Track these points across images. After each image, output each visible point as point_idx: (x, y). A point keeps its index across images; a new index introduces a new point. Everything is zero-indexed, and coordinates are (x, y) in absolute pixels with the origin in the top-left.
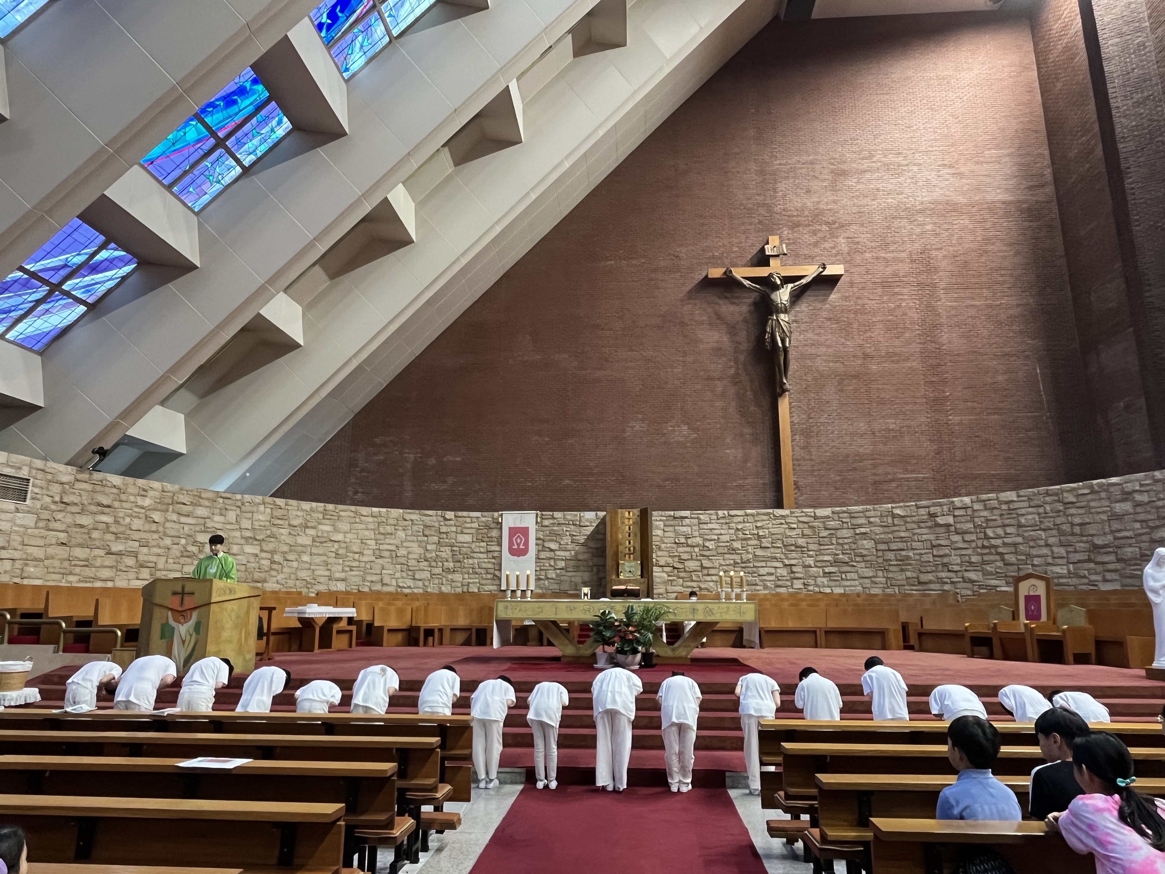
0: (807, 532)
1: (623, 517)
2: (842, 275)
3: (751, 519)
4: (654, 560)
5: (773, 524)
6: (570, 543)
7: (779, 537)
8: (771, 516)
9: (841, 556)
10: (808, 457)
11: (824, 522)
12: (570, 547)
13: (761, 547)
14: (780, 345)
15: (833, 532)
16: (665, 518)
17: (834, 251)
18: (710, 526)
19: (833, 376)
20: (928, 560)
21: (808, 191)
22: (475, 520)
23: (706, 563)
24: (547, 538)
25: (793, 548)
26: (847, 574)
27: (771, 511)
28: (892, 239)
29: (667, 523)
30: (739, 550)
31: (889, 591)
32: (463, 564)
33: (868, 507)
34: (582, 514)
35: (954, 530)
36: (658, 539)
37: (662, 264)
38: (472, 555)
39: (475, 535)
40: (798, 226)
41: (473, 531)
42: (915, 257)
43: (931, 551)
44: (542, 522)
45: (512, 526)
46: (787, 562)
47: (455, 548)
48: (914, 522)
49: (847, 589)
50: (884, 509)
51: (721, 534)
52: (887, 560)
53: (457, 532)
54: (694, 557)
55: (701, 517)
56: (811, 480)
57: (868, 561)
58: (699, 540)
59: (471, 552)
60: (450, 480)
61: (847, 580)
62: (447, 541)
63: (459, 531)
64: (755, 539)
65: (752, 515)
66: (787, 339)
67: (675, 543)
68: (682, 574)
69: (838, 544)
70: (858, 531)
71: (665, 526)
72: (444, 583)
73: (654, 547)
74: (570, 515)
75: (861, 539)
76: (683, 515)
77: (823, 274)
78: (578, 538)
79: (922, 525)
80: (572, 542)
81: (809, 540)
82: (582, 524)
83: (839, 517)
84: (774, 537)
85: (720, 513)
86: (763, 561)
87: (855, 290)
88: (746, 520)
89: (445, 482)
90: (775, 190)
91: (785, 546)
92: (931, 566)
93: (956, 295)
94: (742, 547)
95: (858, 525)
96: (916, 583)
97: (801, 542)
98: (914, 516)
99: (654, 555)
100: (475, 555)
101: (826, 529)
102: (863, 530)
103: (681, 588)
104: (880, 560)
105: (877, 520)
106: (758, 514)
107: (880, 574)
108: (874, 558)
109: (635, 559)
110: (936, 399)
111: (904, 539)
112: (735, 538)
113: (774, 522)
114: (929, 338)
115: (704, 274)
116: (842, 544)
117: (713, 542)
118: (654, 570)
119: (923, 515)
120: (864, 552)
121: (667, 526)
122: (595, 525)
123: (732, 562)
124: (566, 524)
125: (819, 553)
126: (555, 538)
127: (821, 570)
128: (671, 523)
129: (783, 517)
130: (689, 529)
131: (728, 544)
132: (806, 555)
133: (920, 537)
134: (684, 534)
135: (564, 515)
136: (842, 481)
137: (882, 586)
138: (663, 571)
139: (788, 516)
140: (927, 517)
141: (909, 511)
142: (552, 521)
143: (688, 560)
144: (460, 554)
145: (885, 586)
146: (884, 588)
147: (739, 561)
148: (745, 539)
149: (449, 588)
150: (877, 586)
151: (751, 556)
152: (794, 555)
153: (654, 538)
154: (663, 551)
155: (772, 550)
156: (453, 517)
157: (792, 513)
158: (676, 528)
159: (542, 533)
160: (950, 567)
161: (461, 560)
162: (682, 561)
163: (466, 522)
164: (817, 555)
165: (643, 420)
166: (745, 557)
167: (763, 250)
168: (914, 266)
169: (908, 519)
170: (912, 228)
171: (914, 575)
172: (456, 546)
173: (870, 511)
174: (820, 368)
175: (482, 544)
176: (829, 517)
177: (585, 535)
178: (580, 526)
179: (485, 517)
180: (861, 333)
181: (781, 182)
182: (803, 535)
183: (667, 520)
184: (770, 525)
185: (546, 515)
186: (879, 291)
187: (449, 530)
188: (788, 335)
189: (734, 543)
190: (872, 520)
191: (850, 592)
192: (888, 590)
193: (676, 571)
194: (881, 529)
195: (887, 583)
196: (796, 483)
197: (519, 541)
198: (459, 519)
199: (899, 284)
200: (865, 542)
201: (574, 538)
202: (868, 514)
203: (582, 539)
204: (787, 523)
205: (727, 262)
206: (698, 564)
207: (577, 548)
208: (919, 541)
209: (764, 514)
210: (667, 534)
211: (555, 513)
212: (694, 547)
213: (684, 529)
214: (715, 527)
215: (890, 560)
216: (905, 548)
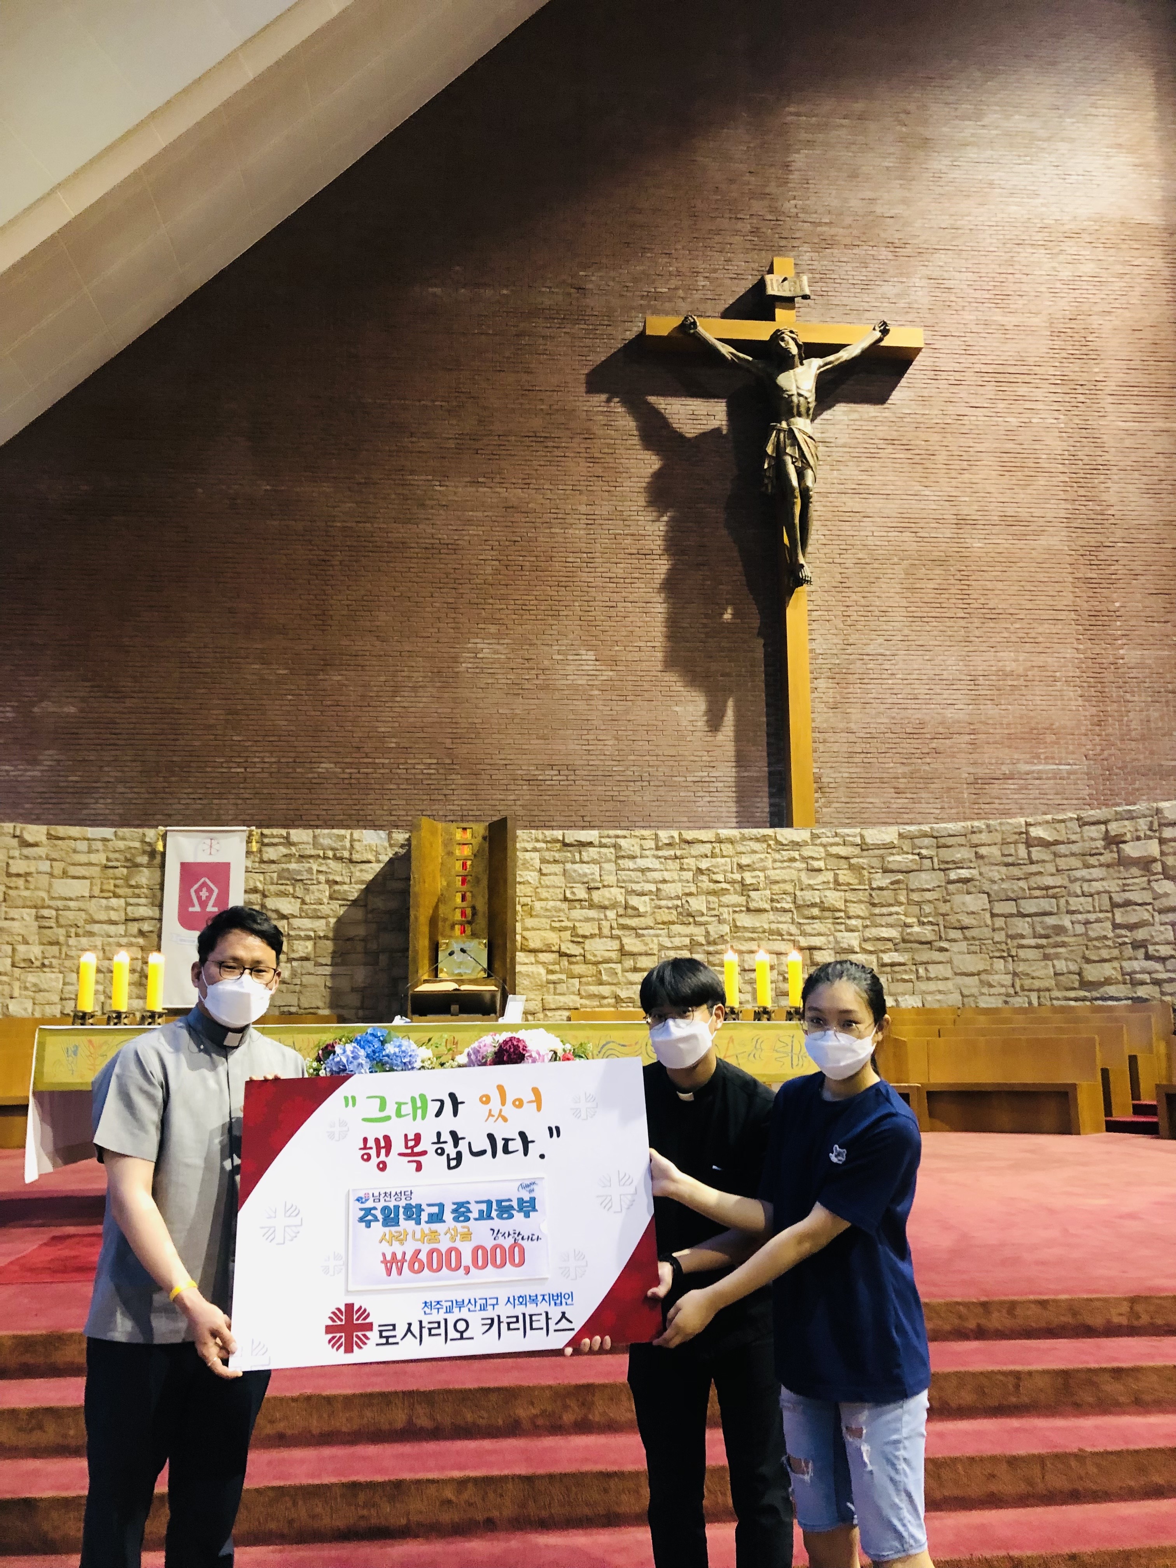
0: (845, 876)
1: (449, 843)
2: (918, 350)
3: (727, 848)
4: (518, 938)
5: (775, 861)
6: (325, 901)
7: (789, 888)
8: (771, 842)
9: (916, 929)
10: (841, 725)
11: (882, 857)
12: (325, 909)
13: (748, 910)
14: (795, 483)
15: (900, 877)
16: (544, 845)
17: (902, 304)
18: (641, 863)
19: (896, 560)
20: (1105, 933)
21: (854, 175)
22: (99, 845)
23: (631, 943)
24: (273, 888)
25: (815, 911)
26: (930, 967)
27: (770, 831)
28: (1016, 287)
29: (548, 855)
30: (703, 915)
31: (1019, 1001)
32: (64, 949)
33: (976, 823)
34: (357, 834)
35: (1160, 870)
36: (528, 890)
37: (547, 302)
38: (88, 927)
39: (98, 882)
40: (831, 246)
41: (95, 871)
42: (1060, 327)
43: (1109, 915)
44: (260, 851)
45: (190, 859)
46: (804, 942)
47: (45, 912)
48: (1073, 854)
49: (929, 998)
50: (1009, 828)
51: (664, 881)
52: (1012, 937)
53: (51, 875)
54: (606, 931)
55: (622, 842)
56: (845, 772)
57: (974, 938)
58: (617, 894)
59: (87, 922)
60: (48, 757)
61: (929, 979)
62: (26, 893)
63: (57, 871)
64: (736, 892)
65: (731, 841)
66: (809, 473)
67: (566, 899)
68: (578, 969)
69: (910, 902)
70: (953, 875)
71: (543, 861)
72: (16, 993)
73: (518, 908)
74: (327, 837)
75: (959, 892)
76: (583, 840)
77: (882, 344)
78: (346, 887)
79: (1092, 861)
80: (331, 898)
81: (850, 896)
82: (356, 857)
83: (914, 846)
84: (776, 887)
85: (664, 835)
86: (753, 939)
87: (943, 384)
88: (717, 850)
89: (34, 762)
90: (787, 166)
91: (798, 907)
92: (1109, 947)
93: (1135, 408)
94: (709, 909)
95: (954, 862)
96: (1077, 985)
97: (834, 898)
98: (1074, 842)
99: (518, 926)
100: (96, 928)
101: (886, 871)
102: (964, 873)
103: (577, 998)
104: (1000, 937)
105: (995, 851)
106: (744, 838)
107: (999, 964)
108: (987, 932)
109: (474, 935)
110: (1095, 614)
111: (1051, 892)
112: (693, 889)
113: (777, 856)
114: (1082, 492)
115: (636, 330)
116: (918, 904)
117: (647, 898)
118: (518, 959)
119: (1093, 839)
120: (967, 921)
121: (549, 862)
122: (386, 859)
123: (687, 941)
124: (319, 856)
125: (872, 920)
126: (290, 889)
127: (873, 958)
128: (557, 856)
129: (796, 845)
130: (596, 868)
131: (679, 903)
132: (842, 927)
133: (1086, 887)
134: (585, 880)
135: (314, 837)
136: (911, 776)
137: (1003, 990)
138: (538, 962)
139: (806, 843)
140: (1103, 843)
141: (1064, 832)
142: (283, 850)
143: (592, 936)
144: (60, 926)
145: (1011, 991)
146: (1008, 995)
147: (702, 940)
148: (714, 893)
149: (29, 1005)
150: (993, 991)
151: (726, 929)
152: (818, 926)
153: (519, 887)
154: (537, 916)
155: (771, 916)
156: (43, 838)
157: (814, 836)
158: (569, 866)
159: (261, 877)
160: (1151, 948)
161: (62, 939)
162: (579, 939)
163: (75, 851)
164: (867, 926)
165: (498, 636)
166: (715, 930)
167: (761, 285)
168: (1058, 343)
169: (1062, 849)
170: (1054, 268)
171: (1073, 967)
172: (49, 907)
173: (981, 832)
174: (870, 541)
175: (114, 902)
176: (890, 846)
177: (362, 882)
178: (351, 861)
179: (124, 839)
180: (954, 474)
181: (798, 151)
182: (837, 882)
183: (548, 849)
184: (769, 864)
185: (273, 836)
186: (990, 390)
187: (33, 869)
188: (812, 462)
189: (691, 900)
190: (983, 851)
191: (936, 1006)
192: (1018, 999)
193: (565, 962)
194: (1004, 869)
195: (1013, 986)
196: (817, 779)
197: (204, 894)
198: (60, 842)
199: (1027, 378)
200: (968, 898)
201: (337, 887)
202: (975, 838)
203: (353, 891)
204: (804, 859)
205: (684, 307)
206: (615, 945)
207: (341, 911)
208: (1084, 895)
209: (757, 840)
210: (546, 880)
211: (292, 831)
212: (605, 908)
213: (585, 869)
214: (651, 866)
215: (1022, 937)
216: (1055, 911)
